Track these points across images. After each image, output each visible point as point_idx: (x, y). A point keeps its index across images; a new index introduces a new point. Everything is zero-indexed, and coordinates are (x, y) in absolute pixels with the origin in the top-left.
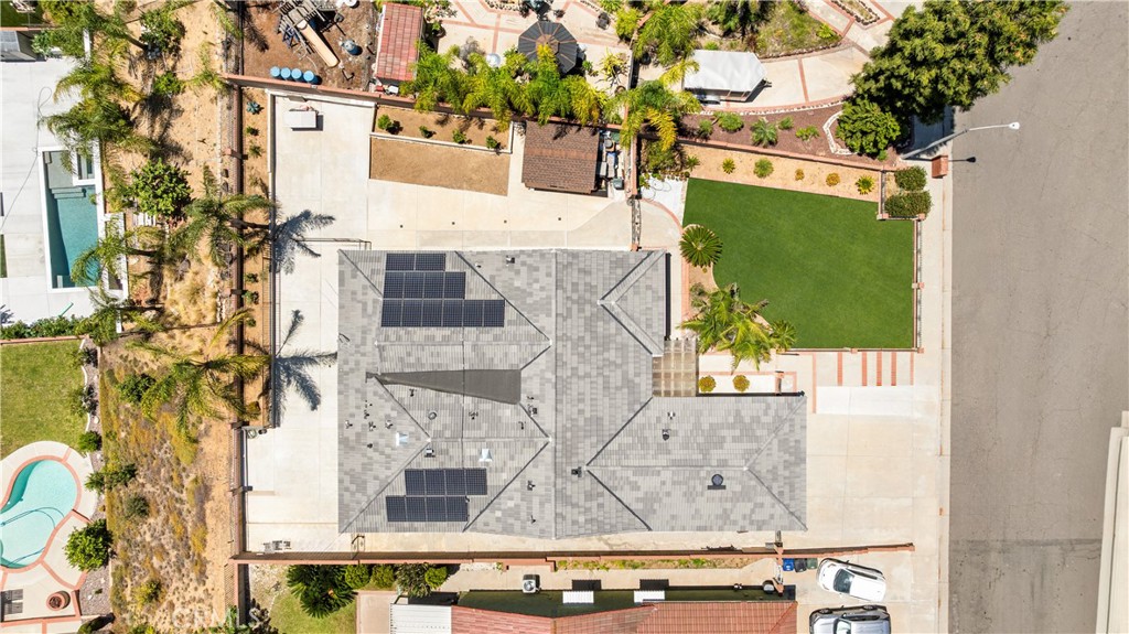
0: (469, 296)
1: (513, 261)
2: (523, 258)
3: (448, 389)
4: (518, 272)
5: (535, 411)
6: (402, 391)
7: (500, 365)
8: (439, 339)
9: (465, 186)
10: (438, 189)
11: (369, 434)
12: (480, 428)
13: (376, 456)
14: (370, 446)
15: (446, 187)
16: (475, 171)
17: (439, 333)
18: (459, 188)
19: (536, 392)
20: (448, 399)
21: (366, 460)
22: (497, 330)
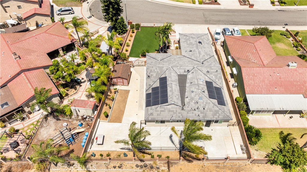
0: (158, 85)
1: (149, 76)
2: (148, 73)
3: (185, 90)
4: (152, 75)
5: (188, 71)
6: (186, 100)
7: (177, 78)
8: (171, 89)
9: (126, 100)
10: (126, 106)
11: (200, 109)
12: (195, 81)
13: (207, 107)
14: (204, 109)
15: (126, 104)
16: (122, 97)
17: (169, 89)
18: (127, 101)
19: (183, 70)
20: (187, 89)
21: (209, 111)
22: (167, 78)
